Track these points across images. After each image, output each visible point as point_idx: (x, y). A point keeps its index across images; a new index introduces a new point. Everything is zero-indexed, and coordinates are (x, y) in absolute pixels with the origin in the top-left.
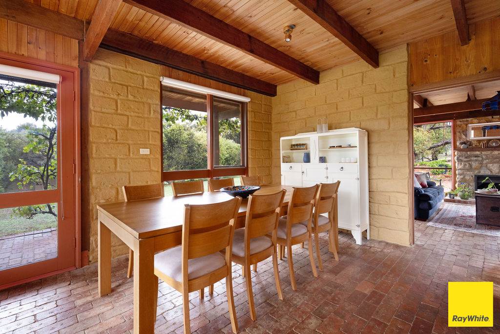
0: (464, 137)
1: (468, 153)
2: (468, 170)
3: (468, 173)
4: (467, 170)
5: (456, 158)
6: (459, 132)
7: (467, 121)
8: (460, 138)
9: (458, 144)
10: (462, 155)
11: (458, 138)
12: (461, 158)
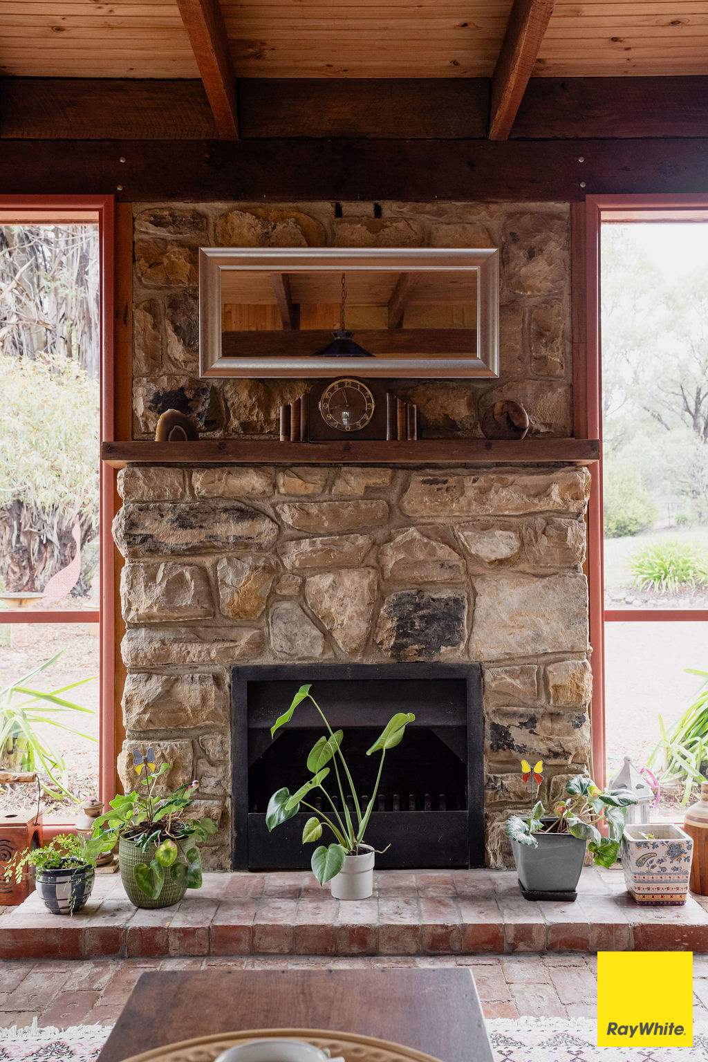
0: (177, 350)
1: (198, 479)
2: (195, 629)
3: (194, 649)
4: (191, 625)
5: (118, 522)
6: (151, 308)
7: (198, 220)
8: (156, 359)
9: (140, 406)
10: (159, 498)
11: (140, 361)
12: (149, 525)
